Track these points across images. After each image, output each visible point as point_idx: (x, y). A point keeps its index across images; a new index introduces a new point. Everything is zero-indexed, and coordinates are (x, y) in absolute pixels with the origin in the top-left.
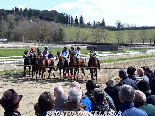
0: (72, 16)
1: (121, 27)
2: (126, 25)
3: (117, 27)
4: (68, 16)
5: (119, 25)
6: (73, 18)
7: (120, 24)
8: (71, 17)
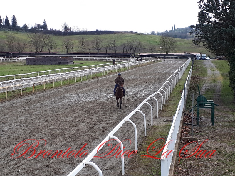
1: (68, 31)
2: (75, 29)
3: (64, 31)
5: (66, 28)
7: (68, 27)
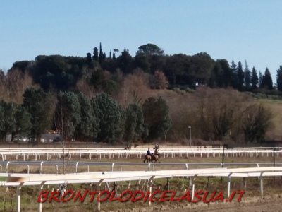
0: (254, 69)
4: (244, 69)
6: (258, 75)
8: (251, 71)
